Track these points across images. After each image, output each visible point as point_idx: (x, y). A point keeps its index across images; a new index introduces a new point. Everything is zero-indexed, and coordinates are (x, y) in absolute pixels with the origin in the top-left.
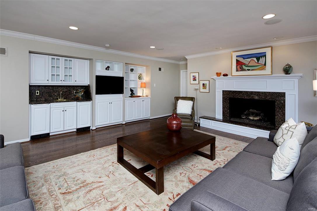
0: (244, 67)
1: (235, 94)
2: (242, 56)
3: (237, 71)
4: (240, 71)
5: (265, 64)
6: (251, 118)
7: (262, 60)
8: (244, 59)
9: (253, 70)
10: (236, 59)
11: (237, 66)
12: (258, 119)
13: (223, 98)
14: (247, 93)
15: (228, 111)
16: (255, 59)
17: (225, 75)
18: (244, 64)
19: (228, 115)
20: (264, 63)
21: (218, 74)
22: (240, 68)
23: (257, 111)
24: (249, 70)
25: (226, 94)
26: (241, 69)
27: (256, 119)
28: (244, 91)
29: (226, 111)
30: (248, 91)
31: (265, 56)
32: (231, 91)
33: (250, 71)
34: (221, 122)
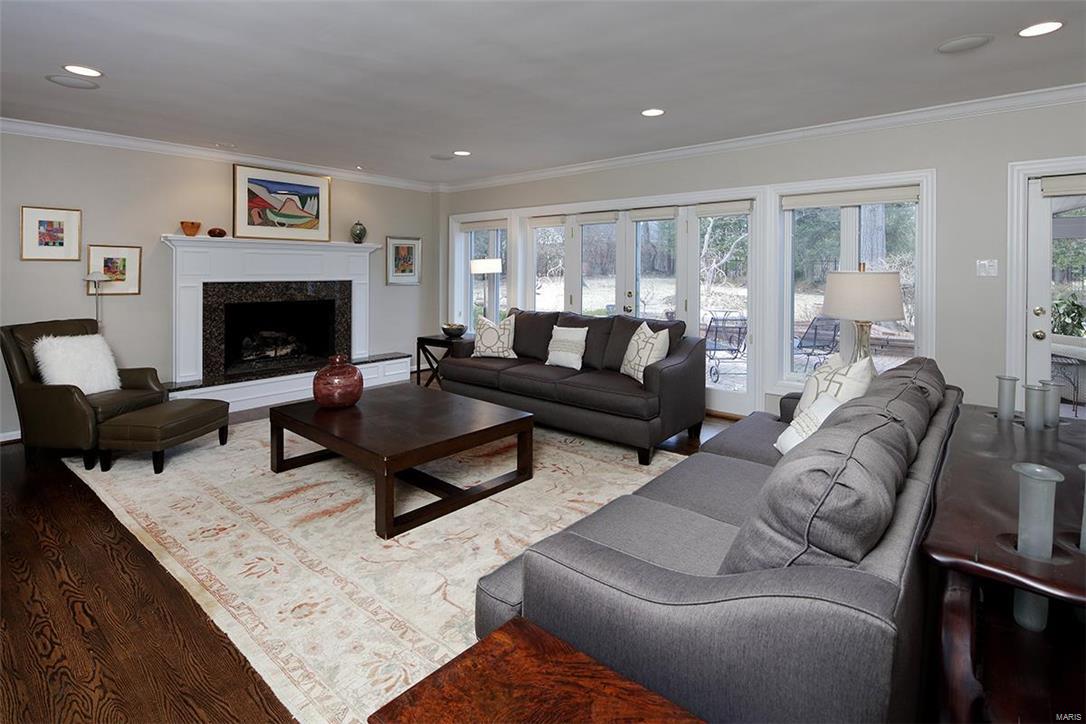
0: (271, 216)
1: (244, 291)
2: (264, 184)
3: (251, 223)
4: (259, 225)
5: (317, 217)
6: (272, 354)
7: (311, 204)
8: (270, 192)
9: (291, 226)
10: (249, 190)
11: (250, 210)
12: (289, 350)
13: (206, 308)
14: (278, 288)
15: (223, 347)
16: (296, 198)
17: (216, 233)
18: (272, 208)
19: (222, 361)
20: (315, 213)
21: (190, 228)
22: (260, 216)
23: (277, 332)
24: (282, 225)
25: (213, 293)
26: (260, 221)
27: (284, 352)
28: (270, 283)
29: (214, 349)
30: (280, 282)
31: (317, 196)
32: (233, 283)
33: (284, 228)
34: (201, 387)
